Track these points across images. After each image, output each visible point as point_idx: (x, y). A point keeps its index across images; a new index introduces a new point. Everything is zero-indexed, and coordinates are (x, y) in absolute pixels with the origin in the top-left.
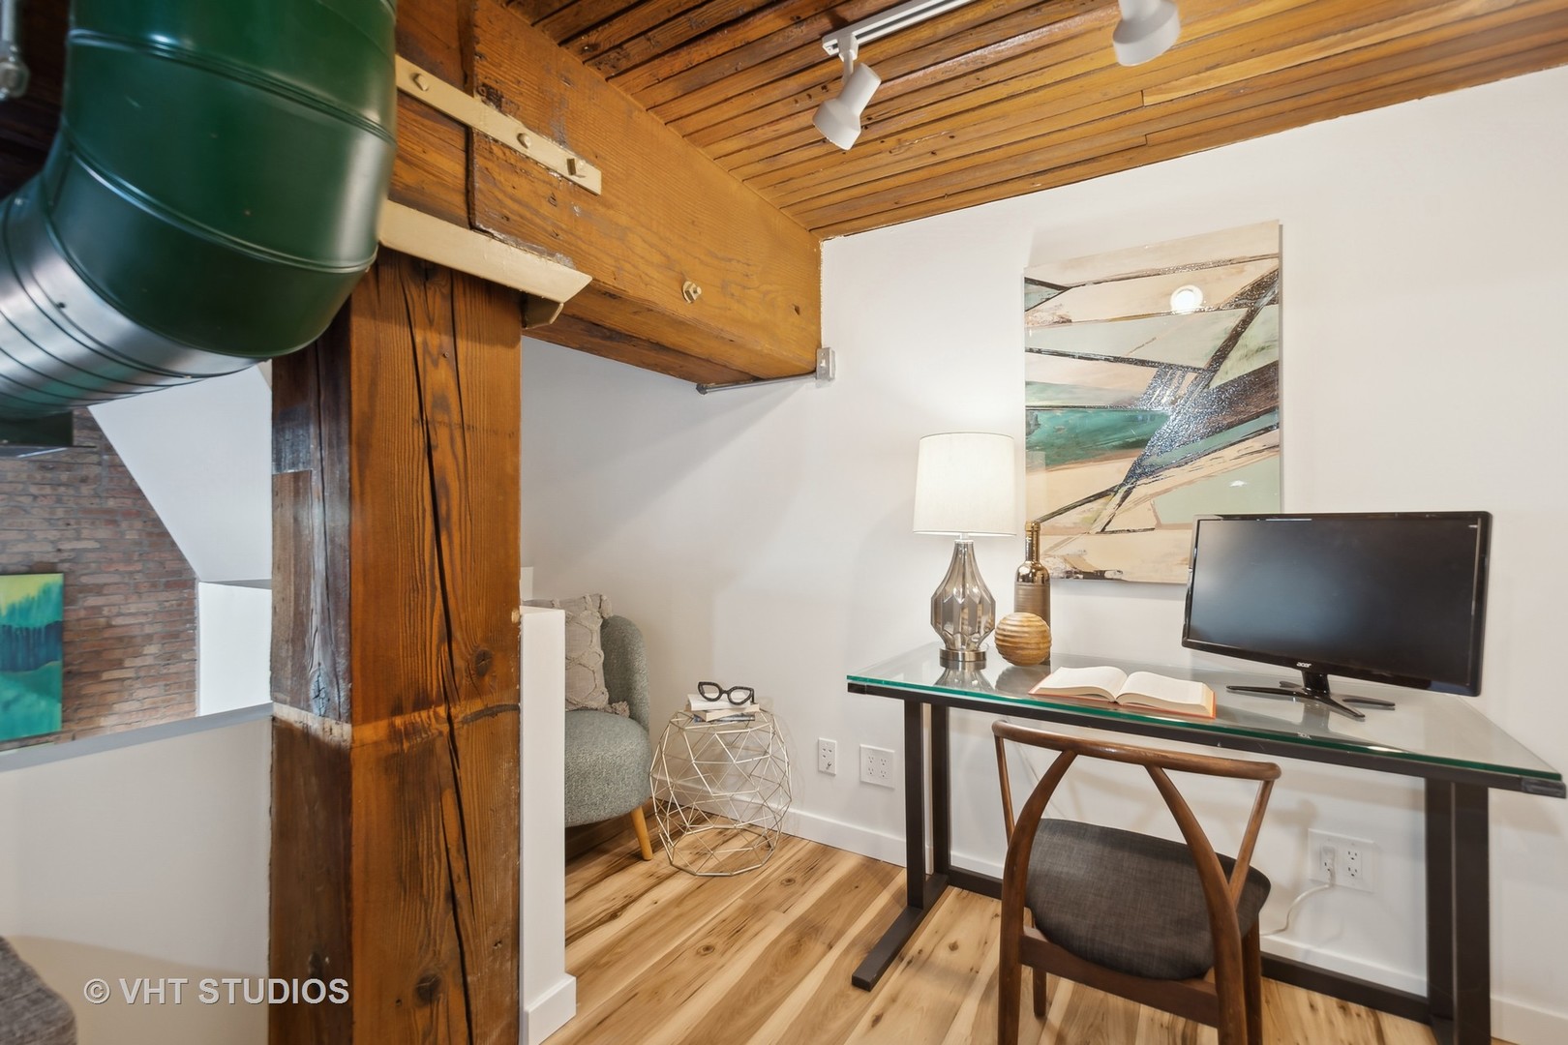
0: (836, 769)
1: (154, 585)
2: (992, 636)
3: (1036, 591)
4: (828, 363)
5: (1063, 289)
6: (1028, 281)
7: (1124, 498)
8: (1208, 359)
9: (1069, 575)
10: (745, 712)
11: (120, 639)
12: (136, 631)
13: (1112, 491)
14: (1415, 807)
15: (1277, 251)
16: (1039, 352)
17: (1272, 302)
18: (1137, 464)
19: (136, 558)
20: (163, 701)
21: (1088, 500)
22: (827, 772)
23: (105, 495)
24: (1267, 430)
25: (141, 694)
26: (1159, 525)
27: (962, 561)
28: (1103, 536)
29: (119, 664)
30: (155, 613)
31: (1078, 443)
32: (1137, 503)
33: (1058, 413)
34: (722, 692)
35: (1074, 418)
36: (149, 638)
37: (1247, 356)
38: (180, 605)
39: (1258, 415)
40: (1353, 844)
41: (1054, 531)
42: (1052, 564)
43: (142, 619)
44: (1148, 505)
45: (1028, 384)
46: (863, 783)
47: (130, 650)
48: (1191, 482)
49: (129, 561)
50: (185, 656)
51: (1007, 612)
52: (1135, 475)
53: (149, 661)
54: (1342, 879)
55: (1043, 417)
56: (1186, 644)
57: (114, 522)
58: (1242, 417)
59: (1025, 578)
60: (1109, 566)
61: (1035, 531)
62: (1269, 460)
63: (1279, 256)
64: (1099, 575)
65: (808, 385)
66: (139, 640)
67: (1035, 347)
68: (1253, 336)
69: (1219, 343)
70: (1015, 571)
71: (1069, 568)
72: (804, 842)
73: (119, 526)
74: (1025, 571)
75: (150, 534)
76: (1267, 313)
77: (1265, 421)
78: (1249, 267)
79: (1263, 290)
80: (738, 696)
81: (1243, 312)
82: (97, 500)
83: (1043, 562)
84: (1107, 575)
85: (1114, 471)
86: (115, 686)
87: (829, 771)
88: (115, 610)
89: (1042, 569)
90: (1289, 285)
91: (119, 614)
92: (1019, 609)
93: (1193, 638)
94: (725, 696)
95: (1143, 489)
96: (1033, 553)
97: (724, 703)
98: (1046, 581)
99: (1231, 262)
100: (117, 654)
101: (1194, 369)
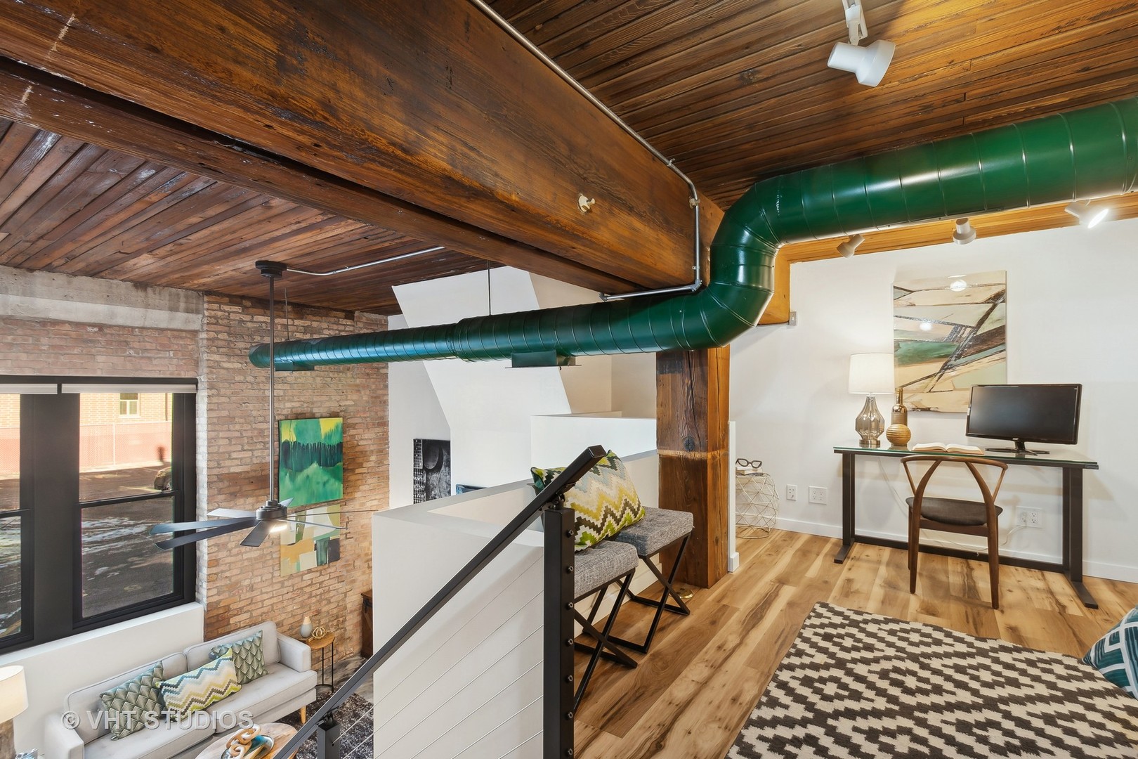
0: (796, 498)
1: (374, 425)
2: (884, 434)
3: (902, 416)
4: (795, 318)
5: (911, 292)
6: (894, 287)
7: (939, 379)
8: (976, 323)
9: (914, 410)
10: (758, 472)
11: (362, 452)
12: (367, 449)
13: (934, 375)
14: (1059, 495)
15: (1004, 282)
16: (901, 317)
17: (1003, 302)
18: (945, 364)
19: (367, 410)
20: (377, 486)
21: (923, 379)
22: (792, 500)
23: (355, 377)
24: (1001, 351)
25: (370, 481)
26: (955, 389)
27: (870, 403)
28: (929, 394)
29: (361, 465)
30: (374, 439)
31: (919, 356)
32: (945, 380)
33: (909, 343)
34: (748, 463)
35: (916, 345)
36: (372, 451)
37: (992, 322)
38: (383, 435)
39: (997, 346)
40: (1034, 510)
41: (908, 392)
42: (908, 405)
43: (370, 442)
44: (950, 381)
45: (895, 330)
46: (810, 503)
47: (365, 458)
48: (969, 372)
49: (364, 412)
50: (385, 462)
51: (888, 425)
52: (945, 368)
53: (372, 464)
54: (1030, 524)
55: (902, 345)
56: (967, 435)
57: (359, 391)
58: (990, 346)
59: (897, 411)
60: (932, 406)
61: (901, 392)
62: (1001, 364)
63: (1006, 284)
64: (928, 410)
65: (784, 327)
66: (368, 453)
67: (899, 315)
68: (996, 314)
69: (981, 317)
70: (891, 409)
71: (914, 407)
72: (780, 531)
73: (360, 393)
74: (897, 408)
75: (372, 397)
76: (1000, 306)
77: (1000, 348)
78: (993, 288)
79: (998, 298)
80: (756, 465)
81: (991, 305)
82: (353, 380)
83: (904, 404)
84: (931, 409)
85: (935, 367)
86: (360, 476)
87: (793, 499)
88: (360, 437)
89: (904, 407)
90: (1009, 296)
91: (362, 439)
92: (893, 423)
93: (970, 432)
94: (750, 465)
95: (949, 374)
96: (900, 401)
97: (750, 467)
98: (906, 412)
99: (985, 285)
100: (360, 460)
101: (970, 327)
